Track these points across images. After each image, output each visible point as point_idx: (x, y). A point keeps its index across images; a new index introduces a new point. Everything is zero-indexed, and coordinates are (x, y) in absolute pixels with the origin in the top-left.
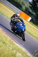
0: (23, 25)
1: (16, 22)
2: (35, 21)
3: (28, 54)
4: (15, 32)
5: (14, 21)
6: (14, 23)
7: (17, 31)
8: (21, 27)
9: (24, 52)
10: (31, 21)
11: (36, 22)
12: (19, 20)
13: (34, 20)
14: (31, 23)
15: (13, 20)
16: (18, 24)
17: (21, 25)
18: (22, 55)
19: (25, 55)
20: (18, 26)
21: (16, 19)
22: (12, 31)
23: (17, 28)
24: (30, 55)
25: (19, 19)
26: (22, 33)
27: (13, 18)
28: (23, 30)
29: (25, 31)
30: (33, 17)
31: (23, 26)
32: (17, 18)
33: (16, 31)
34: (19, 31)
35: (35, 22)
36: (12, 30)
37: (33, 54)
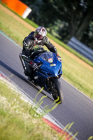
0: (56, 61)
1: (37, 54)
2: (40, 17)
3: (22, 98)
4: (34, 79)
5: (31, 51)
6: (31, 55)
7: (39, 78)
8: (51, 65)
9: (13, 94)
10: (30, 17)
11: (42, 20)
12: (45, 48)
13: (38, 14)
14: (31, 22)
15: (30, 46)
16: (42, 57)
17: (51, 60)
18: (9, 101)
19: (15, 100)
20: (42, 63)
21: (37, 44)
22: (27, 77)
23: (40, 70)
24: (26, 101)
25: (46, 45)
26: (53, 82)
27: (30, 43)
28: (56, 75)
29: (59, 76)
30: (36, 7)
31: (55, 65)
32: (39, 42)
33: (36, 78)
34: (44, 78)
35: (40, 21)
36: (26, 73)
37: (34, 97)
